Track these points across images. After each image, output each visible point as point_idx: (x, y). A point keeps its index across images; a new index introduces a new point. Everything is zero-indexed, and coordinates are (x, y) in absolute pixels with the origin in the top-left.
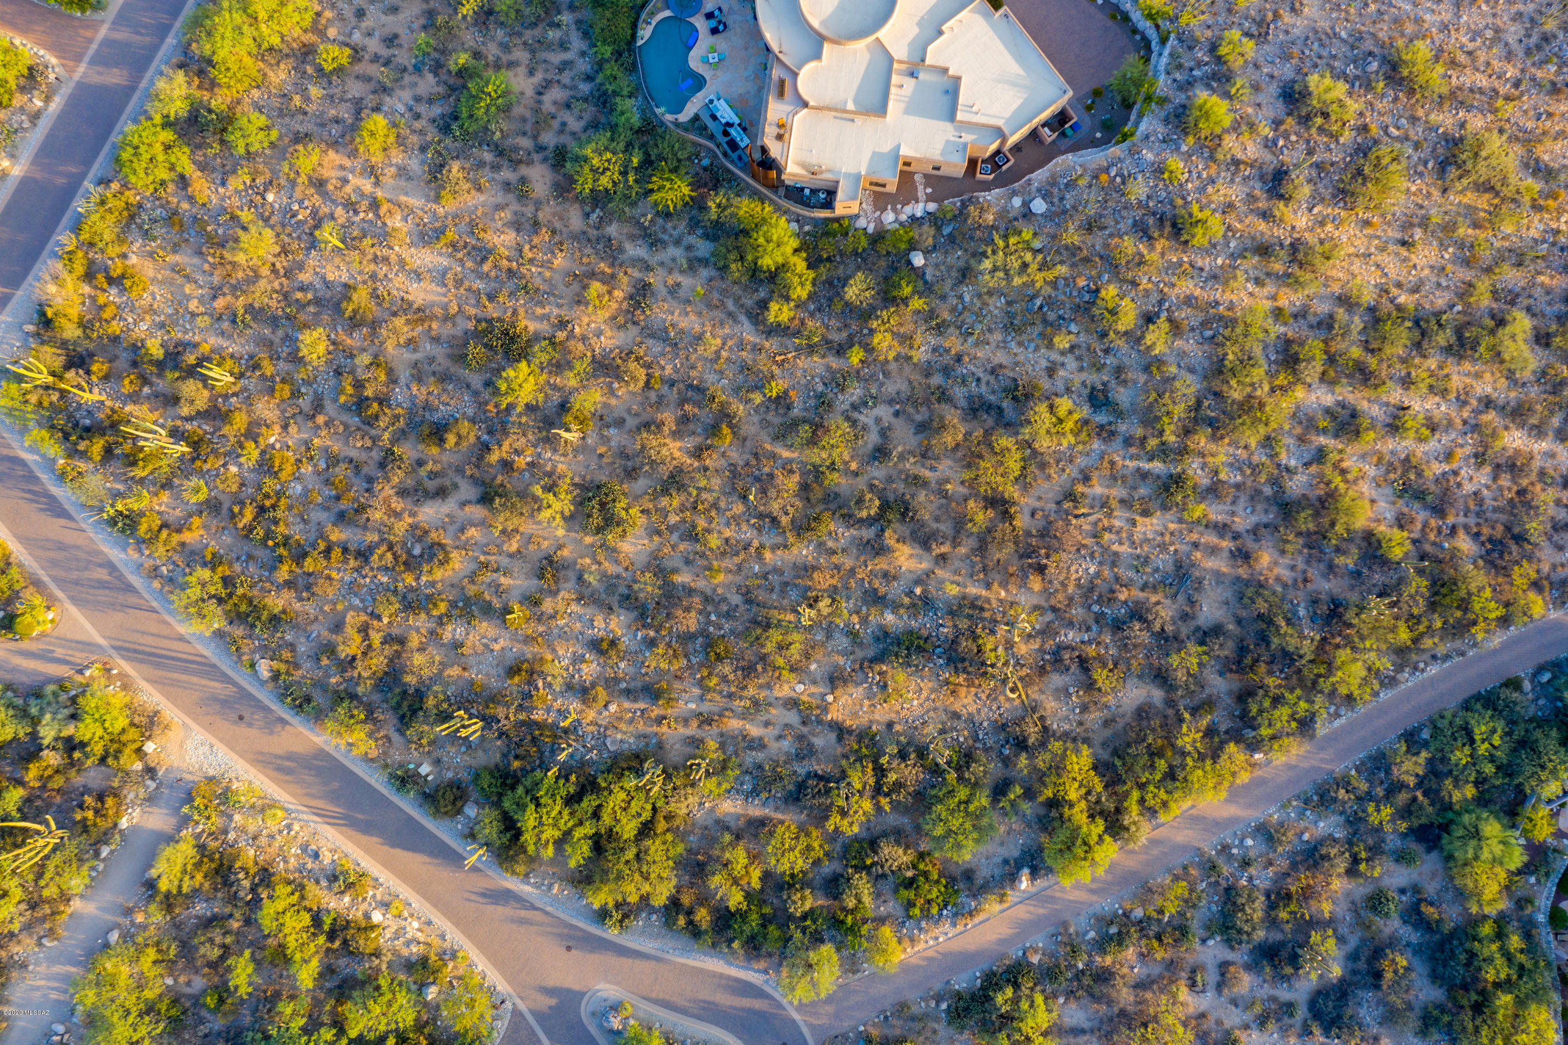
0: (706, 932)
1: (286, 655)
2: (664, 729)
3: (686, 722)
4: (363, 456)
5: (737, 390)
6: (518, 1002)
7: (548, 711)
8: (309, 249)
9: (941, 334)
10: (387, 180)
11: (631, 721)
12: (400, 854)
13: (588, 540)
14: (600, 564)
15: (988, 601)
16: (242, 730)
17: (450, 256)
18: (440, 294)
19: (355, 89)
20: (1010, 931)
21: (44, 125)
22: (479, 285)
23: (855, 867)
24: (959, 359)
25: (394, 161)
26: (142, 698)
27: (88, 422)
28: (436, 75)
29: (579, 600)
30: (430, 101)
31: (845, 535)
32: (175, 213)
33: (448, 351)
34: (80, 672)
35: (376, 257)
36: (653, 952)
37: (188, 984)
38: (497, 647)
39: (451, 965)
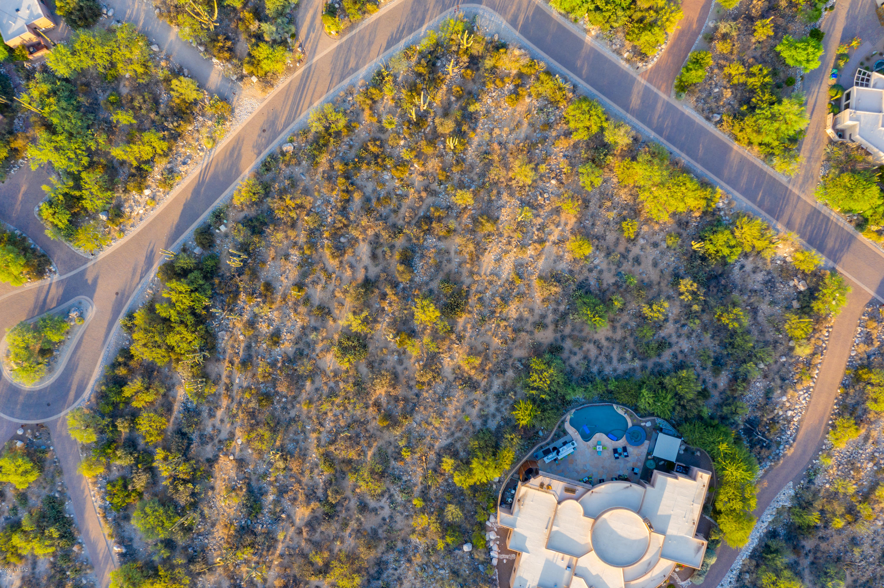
0: (113, 372)
1: (294, 161)
2: (227, 364)
3: (229, 377)
4: (401, 215)
5: (409, 432)
6: (92, 262)
7: (244, 302)
8: (521, 201)
9: (425, 552)
10: (555, 249)
11: (233, 347)
12: (179, 209)
13: (336, 337)
14: (322, 341)
15: (273, 554)
16: (257, 131)
17: (507, 280)
18: (486, 270)
19: (611, 237)
20: (92, 537)
21: (613, 57)
22: (488, 294)
23: (138, 457)
24: (409, 561)
25: (566, 254)
26: (282, 78)
27: (439, 64)
28: (614, 284)
29: (303, 328)
30: (598, 279)
31: (320, 481)
32: (551, 127)
33: (453, 271)
34: (300, 46)
35: (512, 238)
36: (109, 339)
37: (124, 86)
38: (282, 278)
39: (117, 228)
